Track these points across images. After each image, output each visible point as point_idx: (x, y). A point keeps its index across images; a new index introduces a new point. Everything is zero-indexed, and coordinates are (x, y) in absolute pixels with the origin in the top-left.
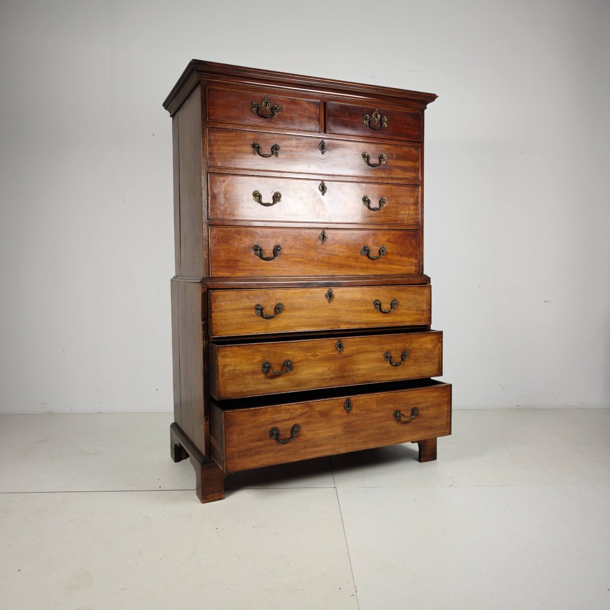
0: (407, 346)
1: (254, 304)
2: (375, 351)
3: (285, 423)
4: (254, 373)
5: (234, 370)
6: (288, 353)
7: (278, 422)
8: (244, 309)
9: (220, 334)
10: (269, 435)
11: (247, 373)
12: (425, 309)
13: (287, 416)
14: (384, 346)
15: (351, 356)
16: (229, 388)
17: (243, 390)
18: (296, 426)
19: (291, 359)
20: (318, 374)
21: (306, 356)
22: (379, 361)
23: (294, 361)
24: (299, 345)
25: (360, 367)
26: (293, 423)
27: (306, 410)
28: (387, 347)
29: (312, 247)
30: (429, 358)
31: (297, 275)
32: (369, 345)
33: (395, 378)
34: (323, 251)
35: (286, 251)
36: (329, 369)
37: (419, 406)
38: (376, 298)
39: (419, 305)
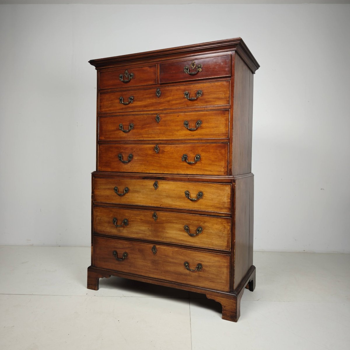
0: (201, 224)
1: (113, 187)
2: (177, 223)
3: (120, 250)
4: (109, 222)
6: (126, 215)
7: (116, 248)
8: (109, 189)
10: (112, 253)
11: (106, 222)
13: (121, 246)
14: (185, 221)
15: (163, 223)
16: (98, 228)
17: (104, 230)
18: (125, 253)
19: (127, 218)
20: (142, 231)
21: (136, 219)
22: (180, 230)
23: (130, 220)
24: (132, 211)
25: (168, 231)
27: (131, 246)
29: (151, 155)
30: (219, 236)
31: (142, 172)
32: (174, 219)
33: (192, 244)
34: (158, 158)
35: (135, 158)
36: (148, 229)
37: (203, 263)
38: (187, 190)
39: (220, 198)
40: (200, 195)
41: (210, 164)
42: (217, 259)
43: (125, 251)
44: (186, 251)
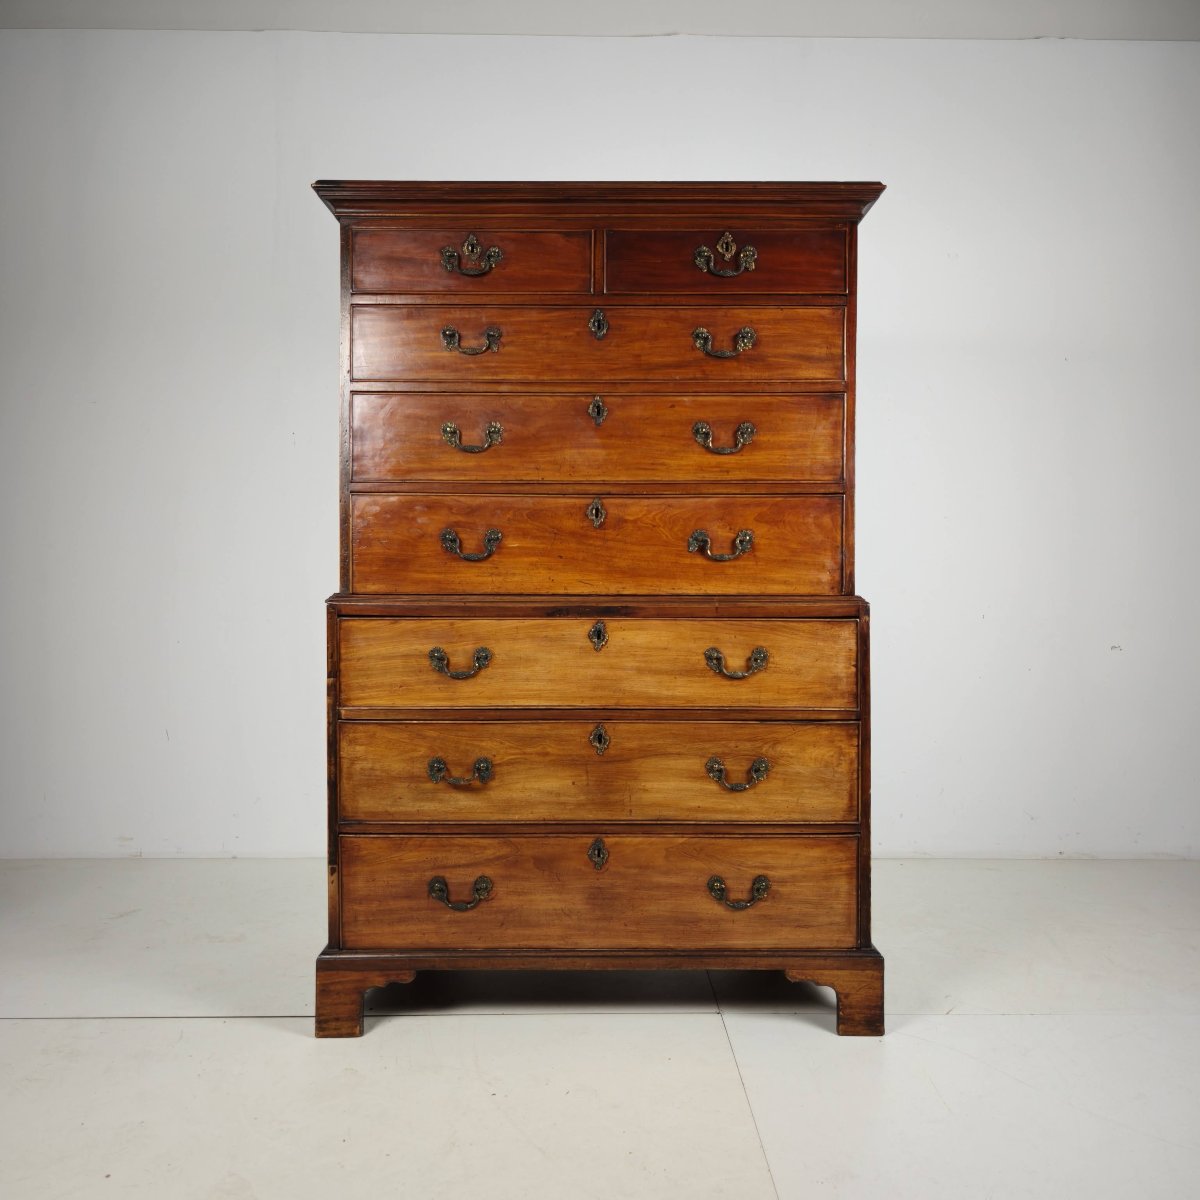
0: (764, 749)
1: (428, 647)
2: (683, 754)
3: (461, 871)
4: (412, 778)
5: (372, 769)
6: (484, 744)
7: (445, 867)
8: (406, 656)
9: (356, 703)
10: (426, 888)
11: (399, 778)
13: (464, 858)
14: (707, 745)
15: (628, 760)
16: (361, 802)
17: (389, 809)
18: (482, 878)
19: (489, 756)
20: (550, 793)
21: (525, 753)
22: (693, 776)
23: (497, 760)
24: (509, 730)
25: (648, 785)
26: (478, 872)
27: (505, 851)
28: (714, 749)
29: (573, 534)
30: (823, 780)
31: (537, 592)
32: (669, 741)
33: (735, 817)
34: (599, 543)
35: (512, 543)
36: (573, 783)
37: (770, 873)
38: (711, 645)
39: (825, 664)
40: (757, 660)
41: (785, 561)
42: (816, 853)
43: (480, 874)
44: (713, 841)
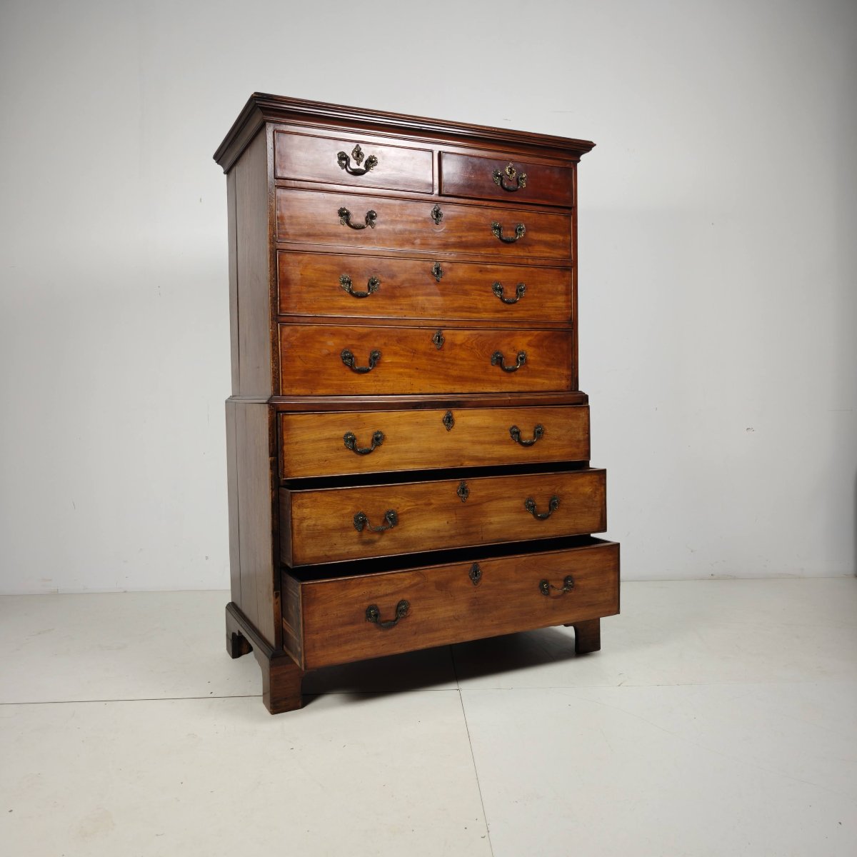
0: (556, 490)
1: (342, 433)
2: (512, 497)
3: (387, 599)
4: (343, 529)
5: (315, 525)
6: (391, 500)
7: (377, 597)
8: (328, 439)
9: (295, 474)
10: (364, 615)
11: (334, 530)
12: (582, 439)
13: (390, 589)
14: (525, 490)
15: (479, 504)
16: (308, 550)
17: (328, 553)
18: (402, 602)
19: (395, 509)
20: (434, 530)
21: (417, 505)
22: (519, 511)
23: (400, 511)
24: (406, 489)
25: (492, 519)
26: (399, 598)
27: (417, 579)
28: (529, 492)
29: (425, 354)
30: (587, 507)
31: (403, 392)
32: (503, 489)
33: (541, 535)
34: (439, 360)
35: (387, 359)
36: (448, 523)
37: (575, 574)
38: (513, 424)
39: (573, 433)
40: (539, 433)
41: (544, 371)
43: (400, 599)
44: (542, 557)
